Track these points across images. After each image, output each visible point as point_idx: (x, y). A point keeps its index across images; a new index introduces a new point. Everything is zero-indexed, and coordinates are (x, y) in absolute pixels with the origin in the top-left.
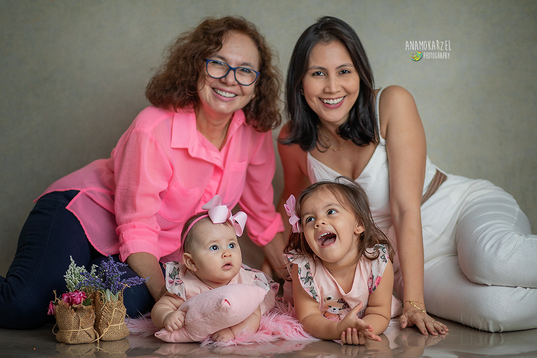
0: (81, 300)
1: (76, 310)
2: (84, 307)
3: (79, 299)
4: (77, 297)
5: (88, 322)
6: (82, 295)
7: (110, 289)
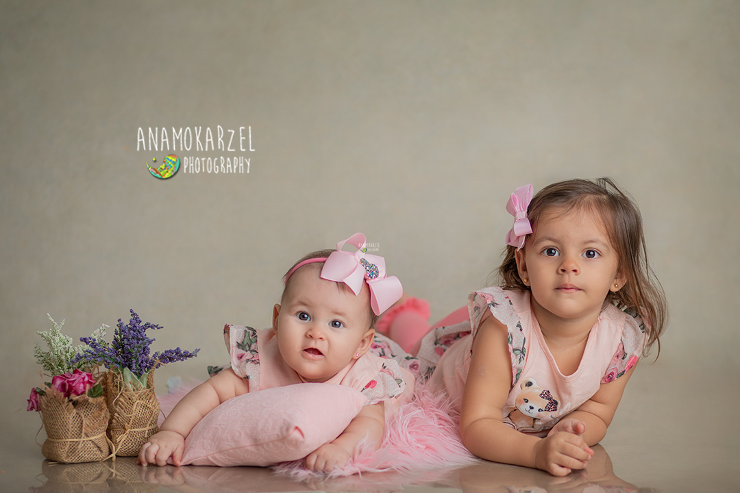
0: (85, 388)
1: (75, 404)
2: (91, 400)
3: (82, 385)
4: (79, 383)
5: (96, 425)
6: (86, 379)
7: (130, 367)
